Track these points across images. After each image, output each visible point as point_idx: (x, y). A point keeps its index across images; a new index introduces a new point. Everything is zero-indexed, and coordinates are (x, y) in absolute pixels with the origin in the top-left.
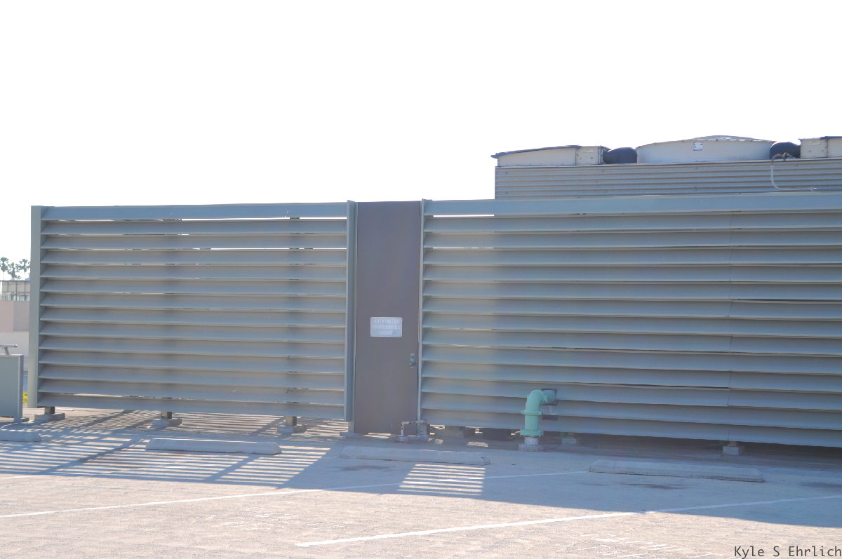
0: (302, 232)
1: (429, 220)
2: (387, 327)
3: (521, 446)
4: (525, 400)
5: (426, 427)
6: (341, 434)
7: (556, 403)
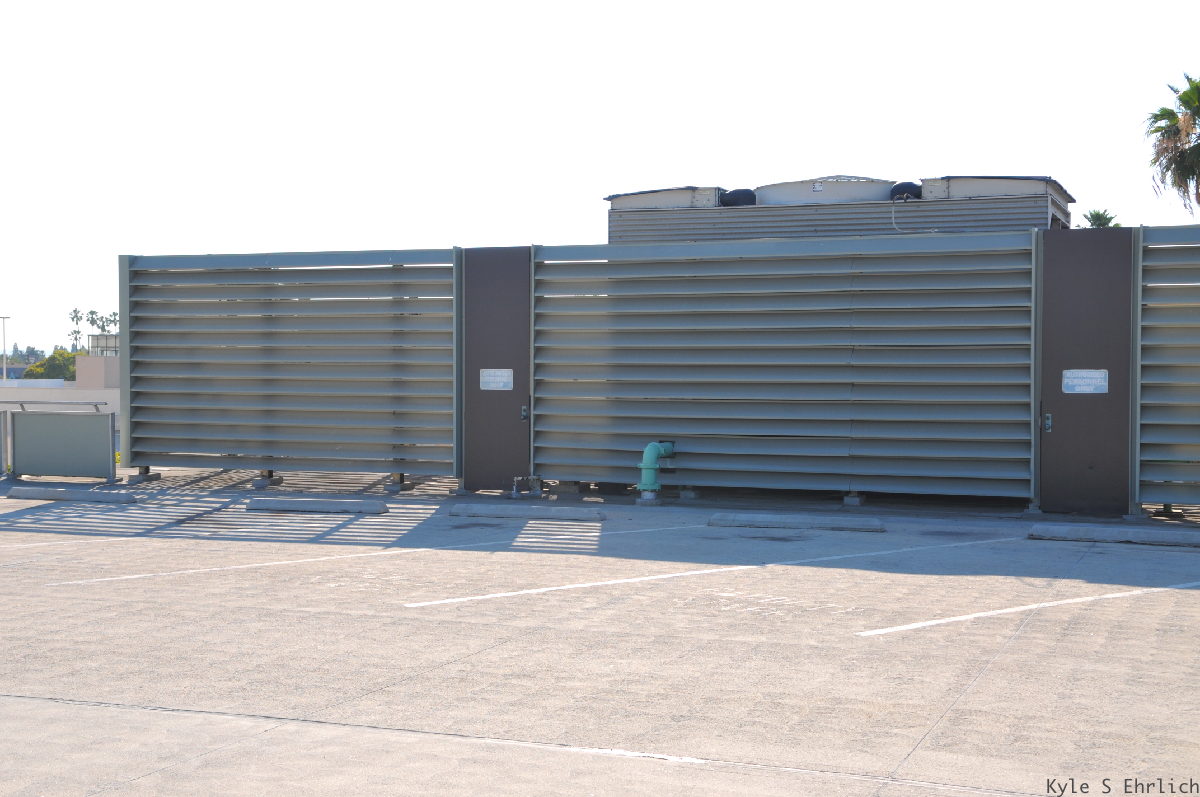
0: (407, 281)
1: (540, 266)
2: (497, 379)
3: (639, 500)
4: (642, 453)
5: (539, 484)
6: (451, 492)
7: (673, 455)
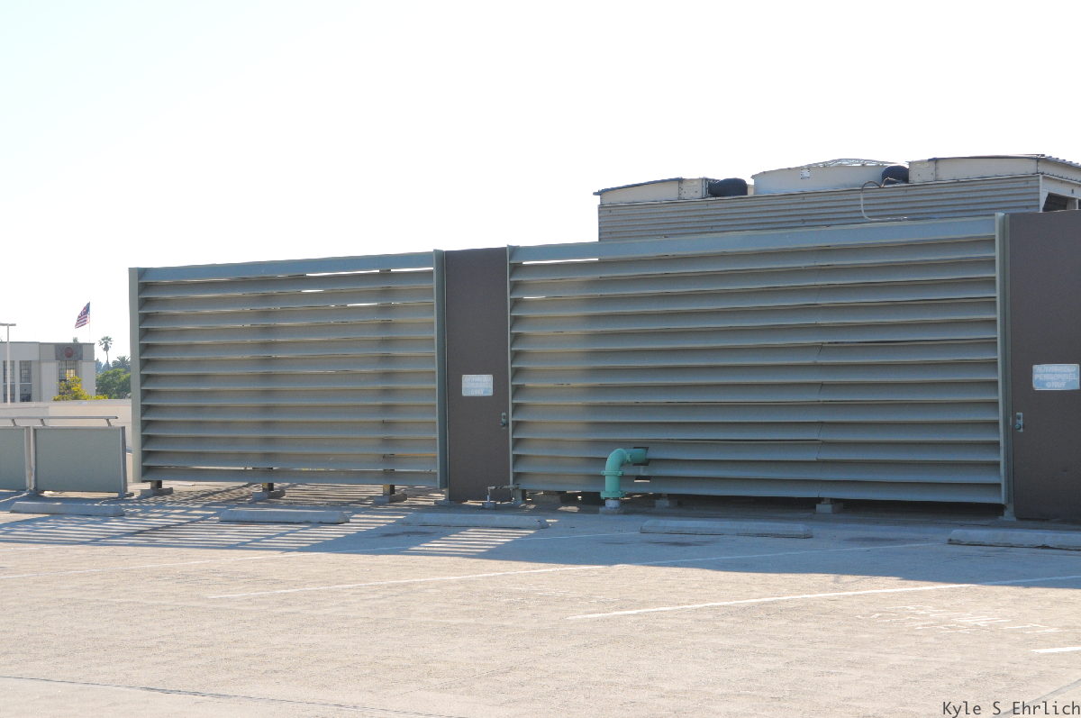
0: (394, 286)
1: (517, 268)
2: (477, 385)
3: (602, 509)
5: (521, 493)
6: (436, 502)
7: (647, 463)
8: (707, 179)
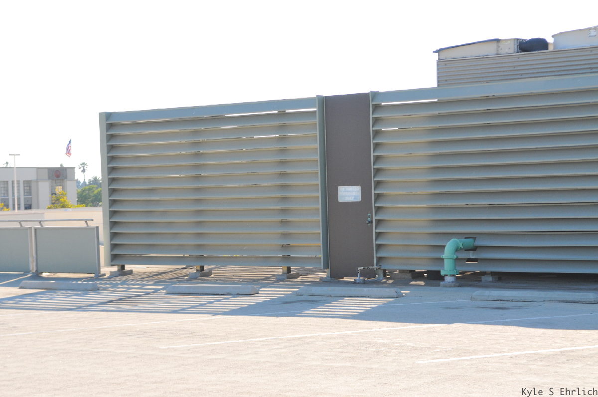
0: (288, 122)
1: (377, 107)
2: (350, 194)
3: (442, 283)
4: (445, 246)
5: (382, 272)
6: (322, 279)
7: (475, 249)
8: (518, 39)
